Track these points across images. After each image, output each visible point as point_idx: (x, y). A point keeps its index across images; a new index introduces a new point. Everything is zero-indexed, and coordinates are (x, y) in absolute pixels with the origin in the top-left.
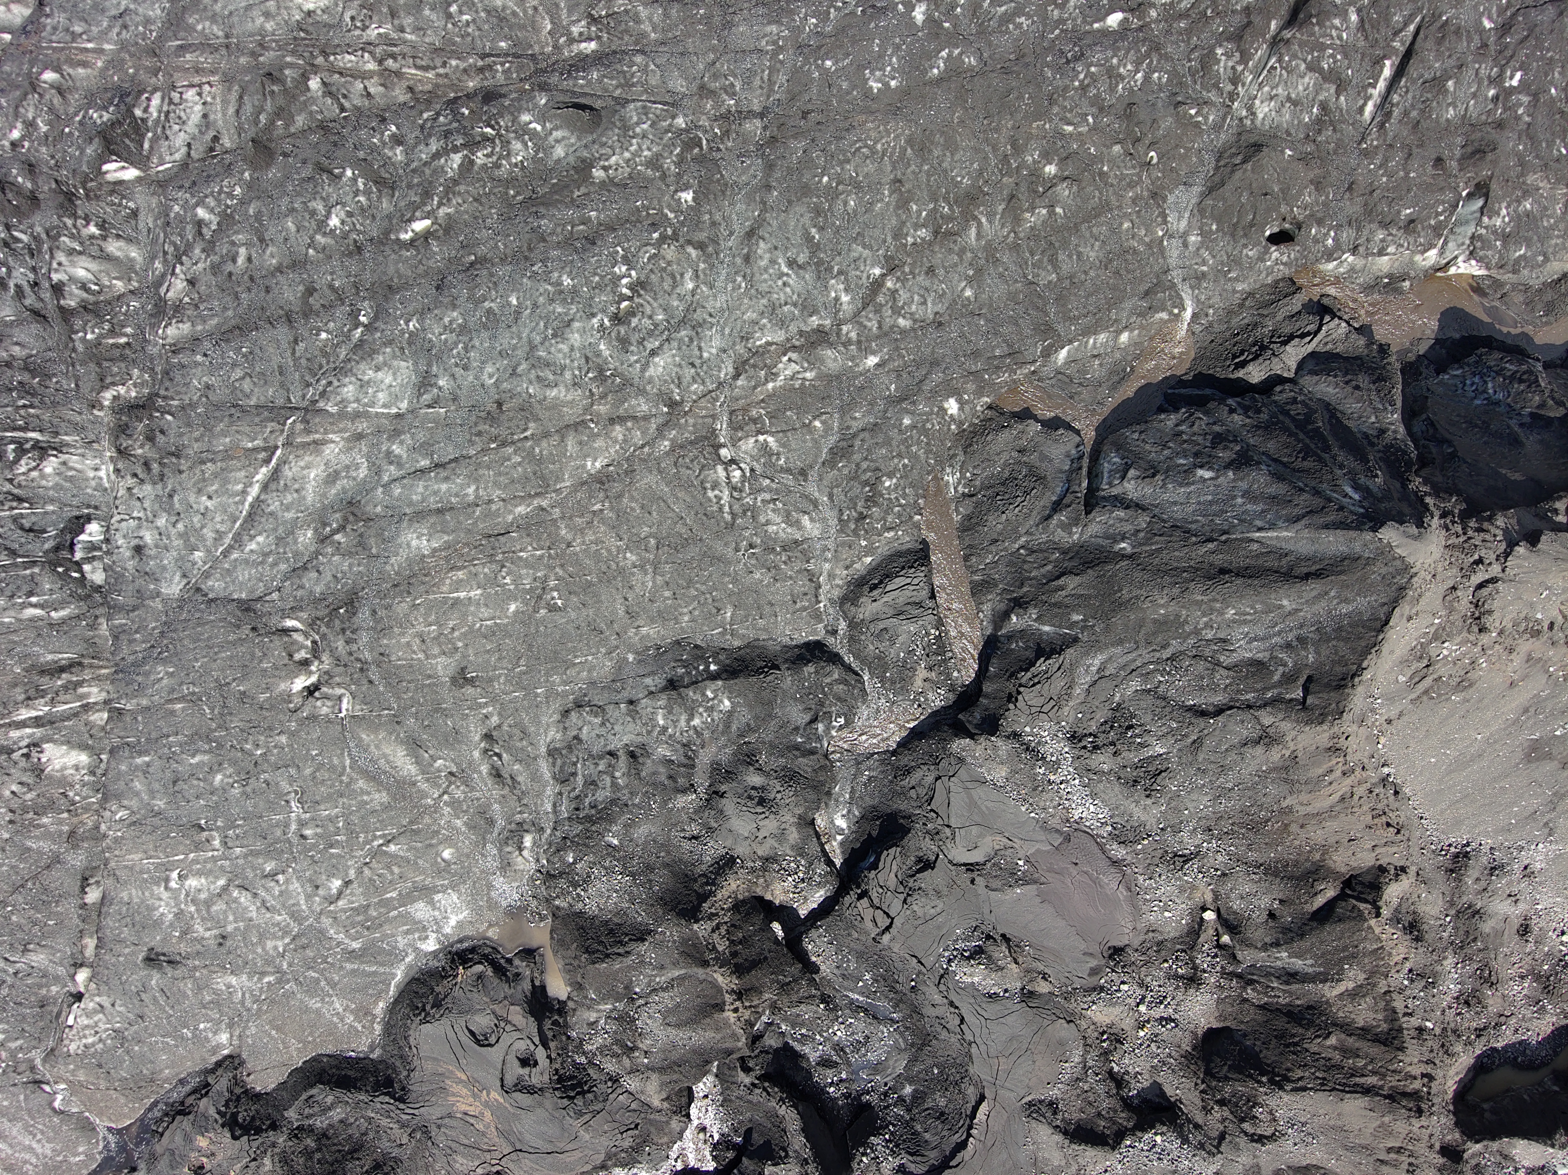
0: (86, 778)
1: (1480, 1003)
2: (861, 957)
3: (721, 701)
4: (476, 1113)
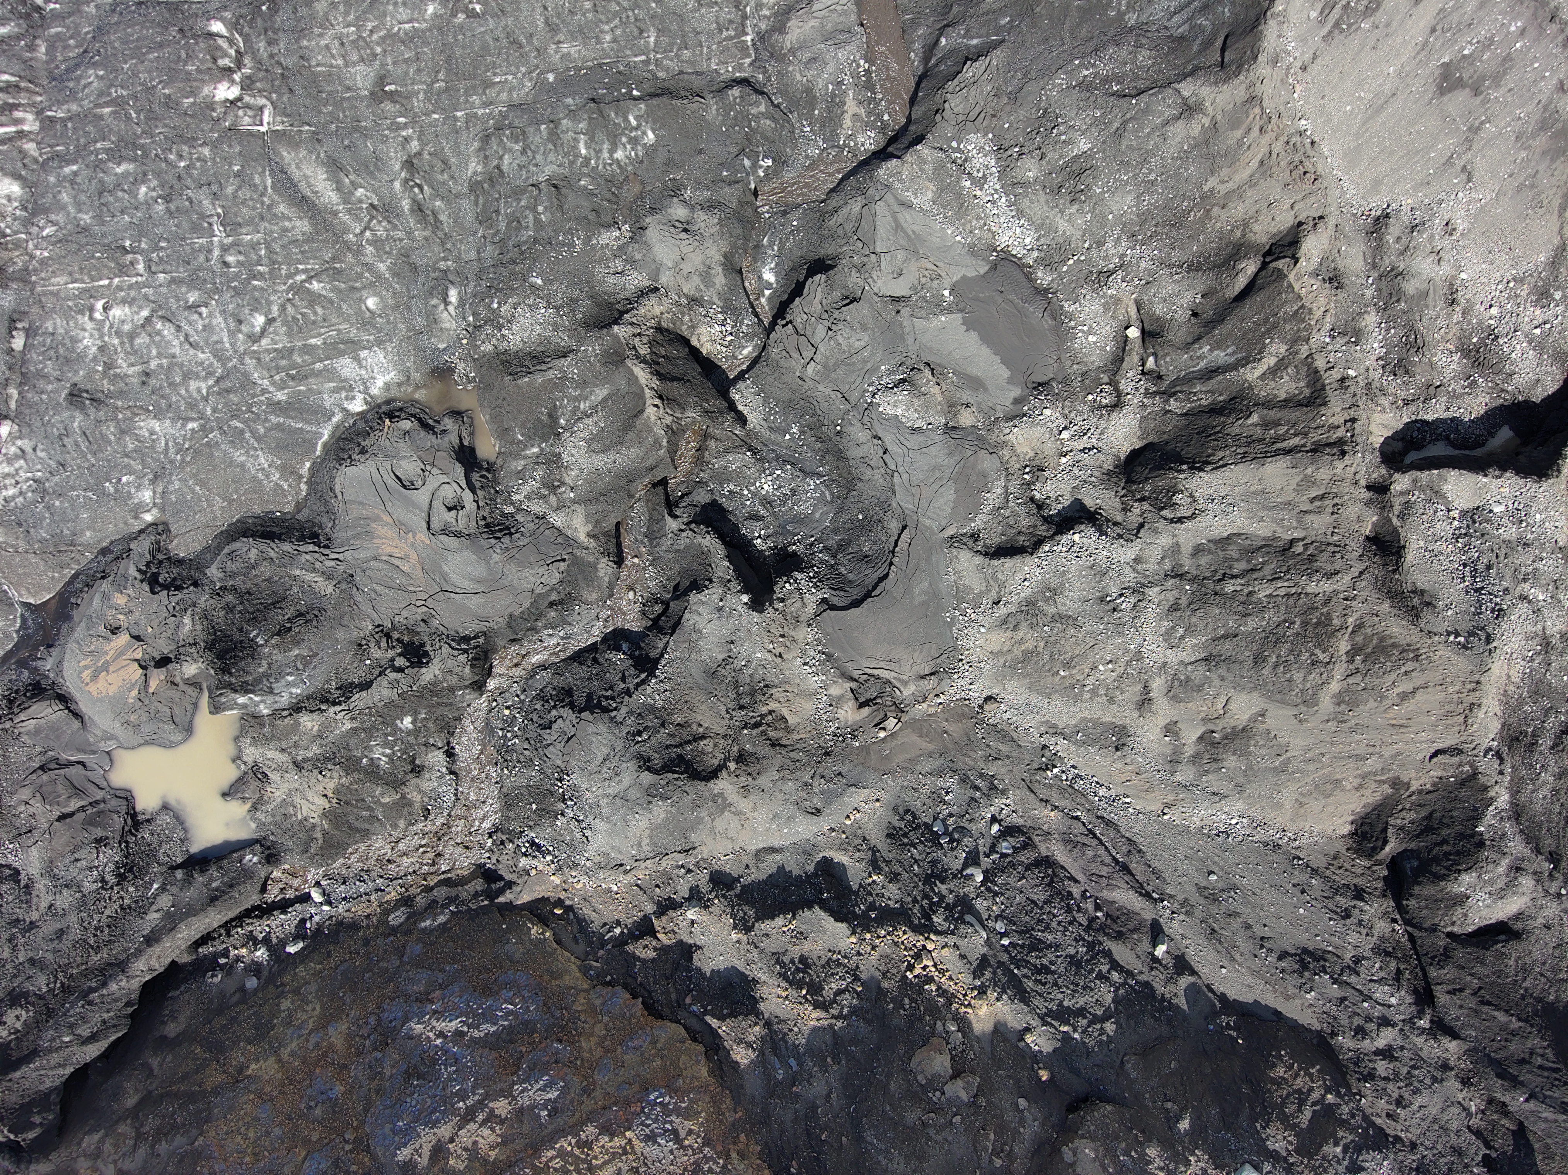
0: (18, 212)
1: (1407, 372)
2: (787, 406)
3: (644, 133)
4: (402, 555)
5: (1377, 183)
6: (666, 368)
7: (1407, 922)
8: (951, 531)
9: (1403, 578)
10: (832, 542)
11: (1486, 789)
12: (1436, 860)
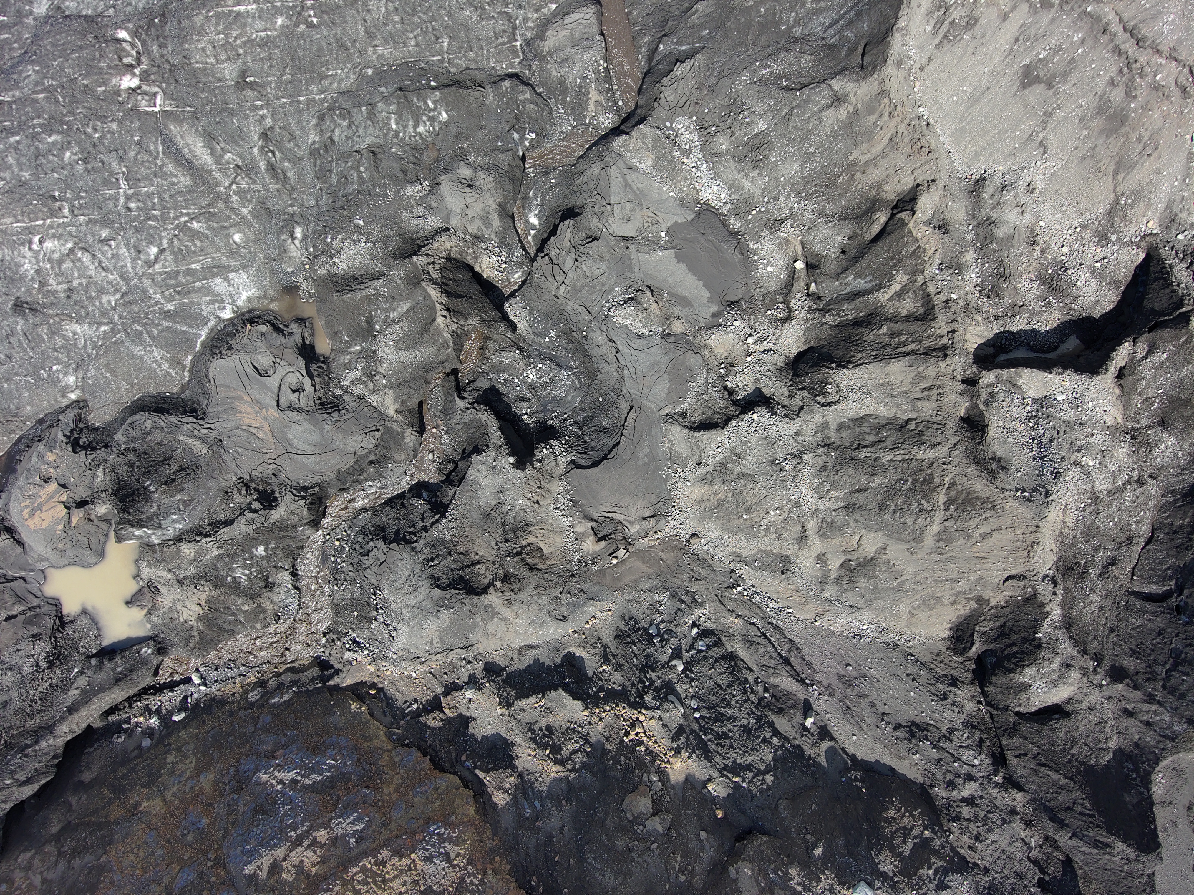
1: (998, 296)
2: (547, 317)
3: (440, 113)
4: (258, 425)
5: (977, 154)
6: (454, 288)
7: (988, 704)
8: (666, 411)
9: (985, 448)
10: (580, 418)
11: (1043, 605)
12: (1008, 658)
